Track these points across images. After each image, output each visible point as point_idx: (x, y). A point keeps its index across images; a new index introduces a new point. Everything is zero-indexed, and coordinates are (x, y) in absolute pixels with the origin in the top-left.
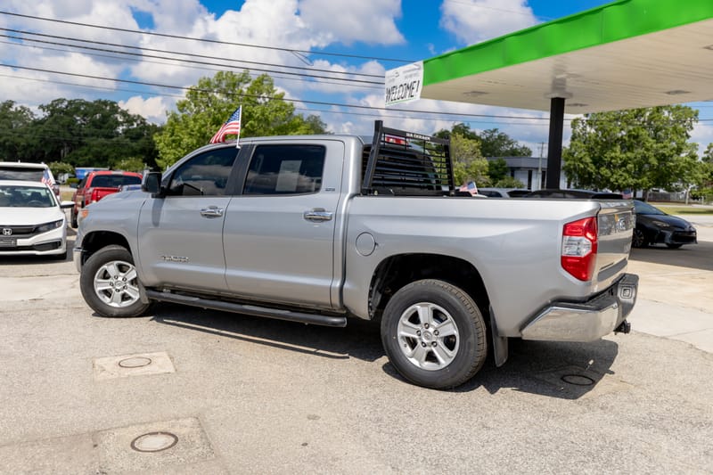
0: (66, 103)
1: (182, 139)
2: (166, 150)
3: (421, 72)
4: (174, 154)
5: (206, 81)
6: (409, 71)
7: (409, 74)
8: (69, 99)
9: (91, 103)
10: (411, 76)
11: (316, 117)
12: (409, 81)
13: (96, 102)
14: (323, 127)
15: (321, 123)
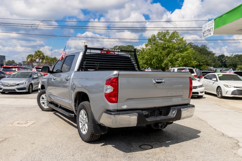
0: (118, 47)
1: (144, 57)
2: (140, 61)
3: (214, 24)
4: (143, 62)
5: (153, 36)
6: (210, 24)
7: (209, 25)
8: (119, 46)
9: (126, 47)
10: (210, 26)
11: (204, 45)
12: (209, 28)
13: (127, 46)
14: (207, 49)
15: (207, 47)
